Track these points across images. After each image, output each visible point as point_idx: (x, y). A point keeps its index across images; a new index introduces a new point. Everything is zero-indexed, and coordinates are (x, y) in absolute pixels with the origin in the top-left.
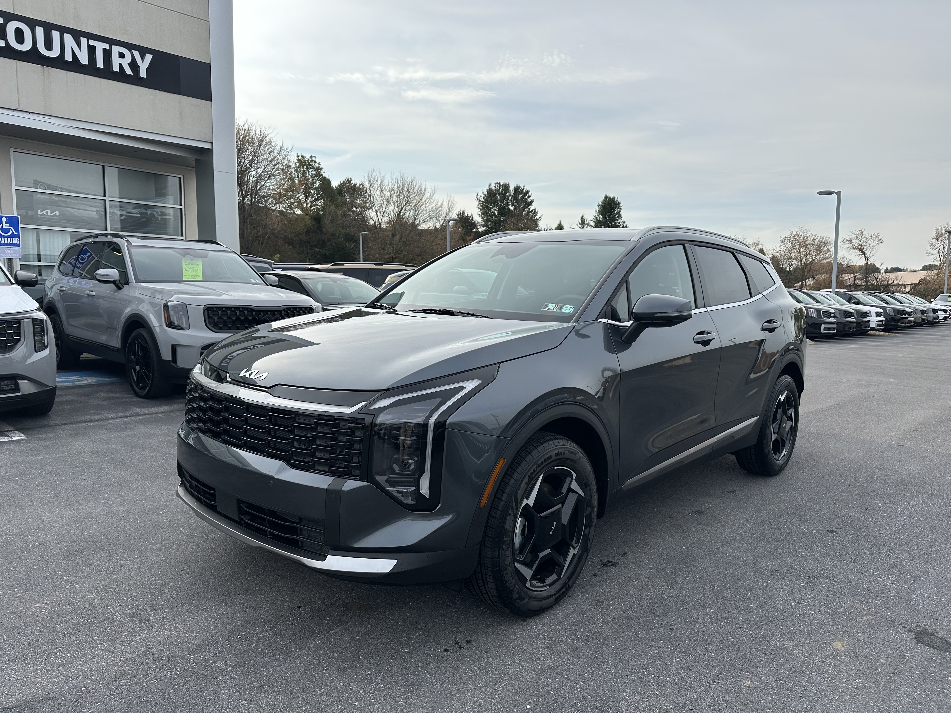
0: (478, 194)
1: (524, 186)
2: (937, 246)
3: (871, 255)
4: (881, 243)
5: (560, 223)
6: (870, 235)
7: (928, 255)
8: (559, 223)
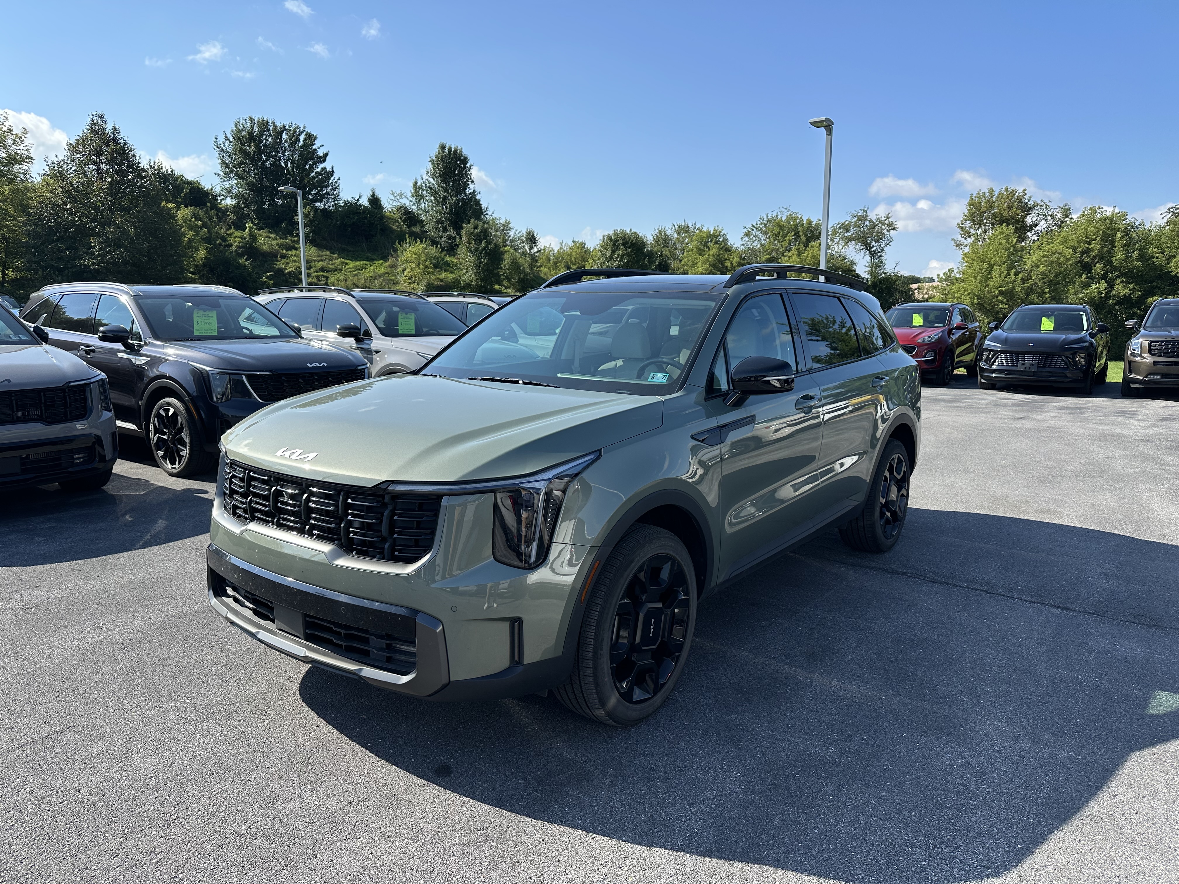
1: (304, 127)
3: (878, 249)
8: (371, 192)
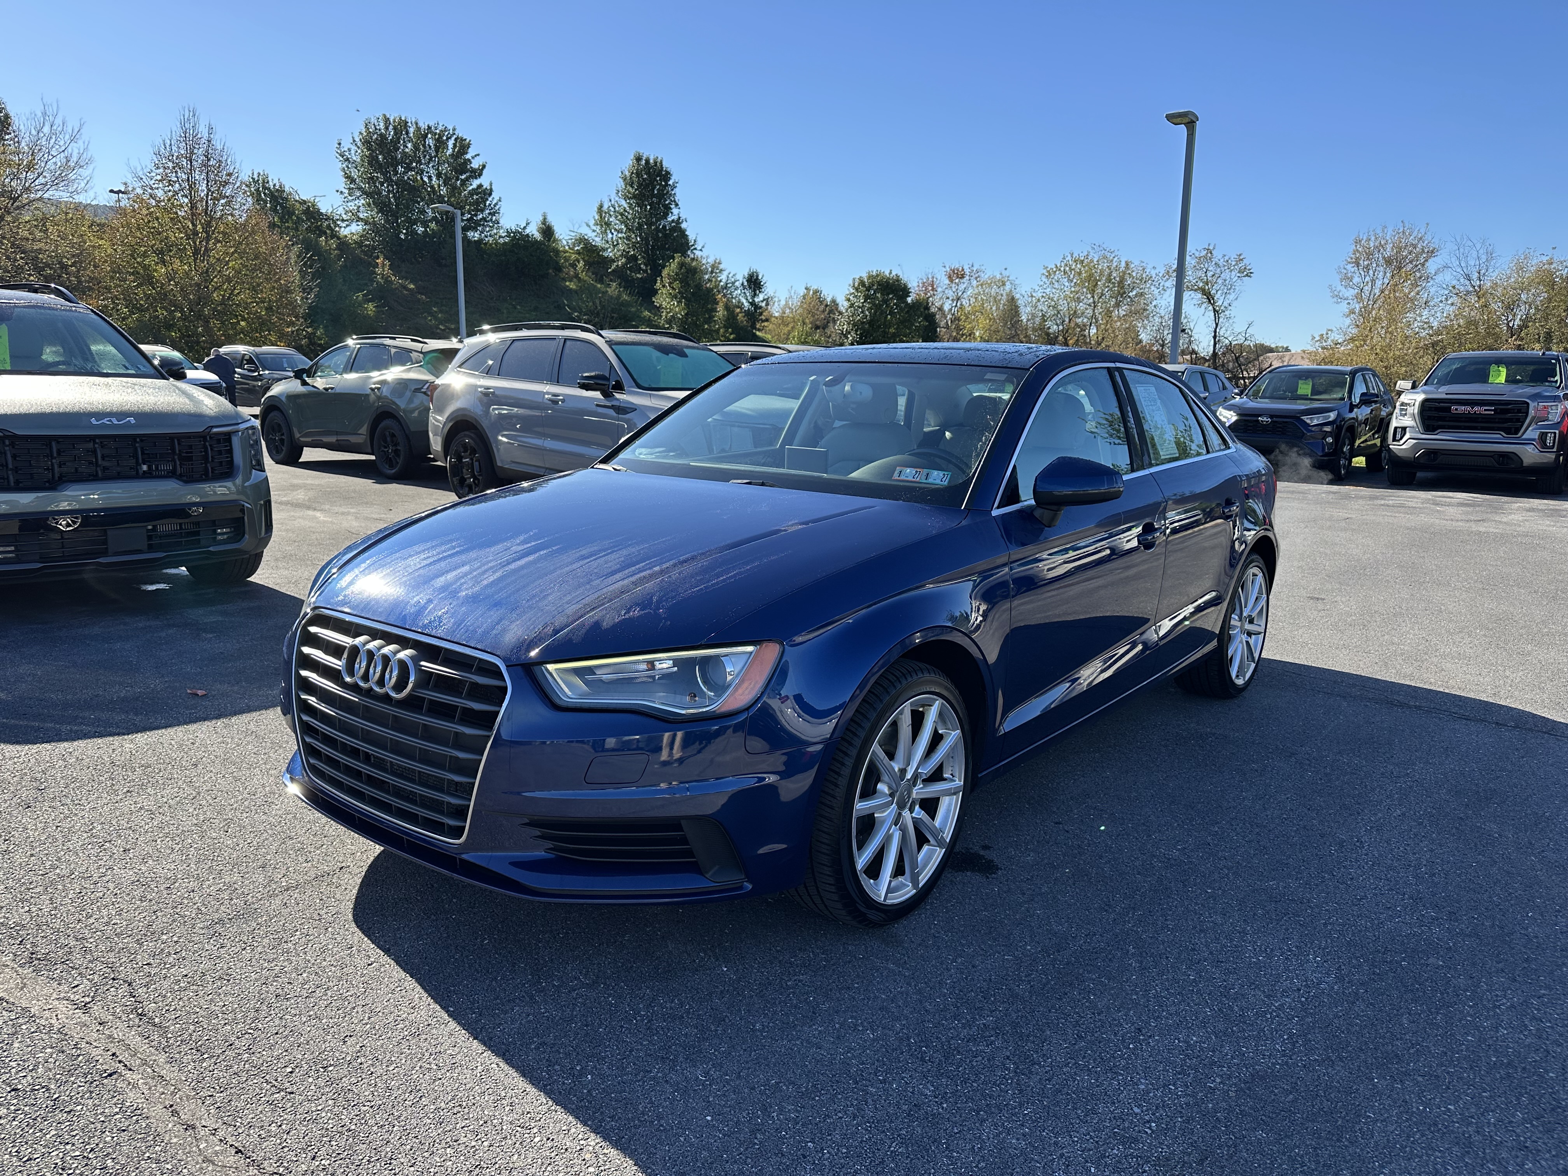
0: (340, 144)
2: (1356, 280)
3: (1225, 304)
4: (1247, 275)
5: (545, 219)
6: (1226, 258)
7: (1338, 303)
8: (541, 218)
